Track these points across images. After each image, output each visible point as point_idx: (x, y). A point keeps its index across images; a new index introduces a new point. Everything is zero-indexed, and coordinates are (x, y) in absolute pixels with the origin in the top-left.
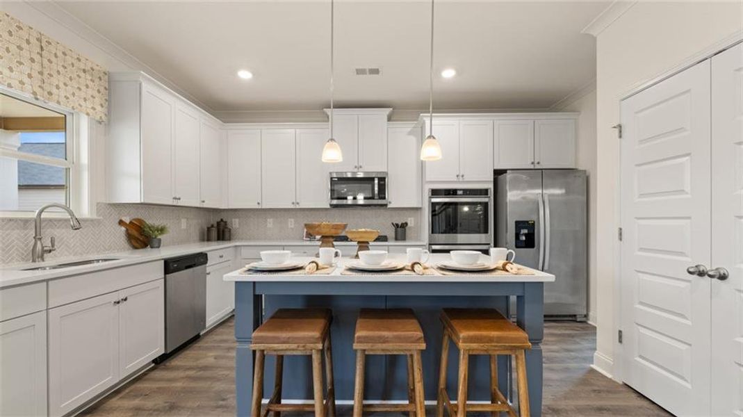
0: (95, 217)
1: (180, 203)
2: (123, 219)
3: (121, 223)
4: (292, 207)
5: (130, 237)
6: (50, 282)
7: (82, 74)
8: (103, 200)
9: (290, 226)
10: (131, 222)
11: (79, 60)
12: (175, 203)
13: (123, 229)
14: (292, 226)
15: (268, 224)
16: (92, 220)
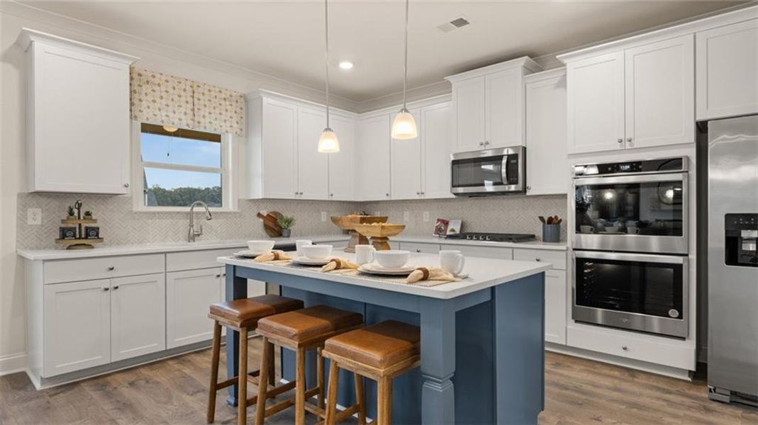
0: (236, 210)
1: (303, 197)
2: (261, 212)
3: (259, 215)
4: (417, 197)
5: (266, 227)
6: (168, 255)
7: (223, 102)
8: (243, 197)
9: (425, 220)
10: (268, 215)
11: (220, 92)
12: (298, 197)
13: (261, 220)
14: (428, 220)
15: (405, 218)
16: (235, 213)
